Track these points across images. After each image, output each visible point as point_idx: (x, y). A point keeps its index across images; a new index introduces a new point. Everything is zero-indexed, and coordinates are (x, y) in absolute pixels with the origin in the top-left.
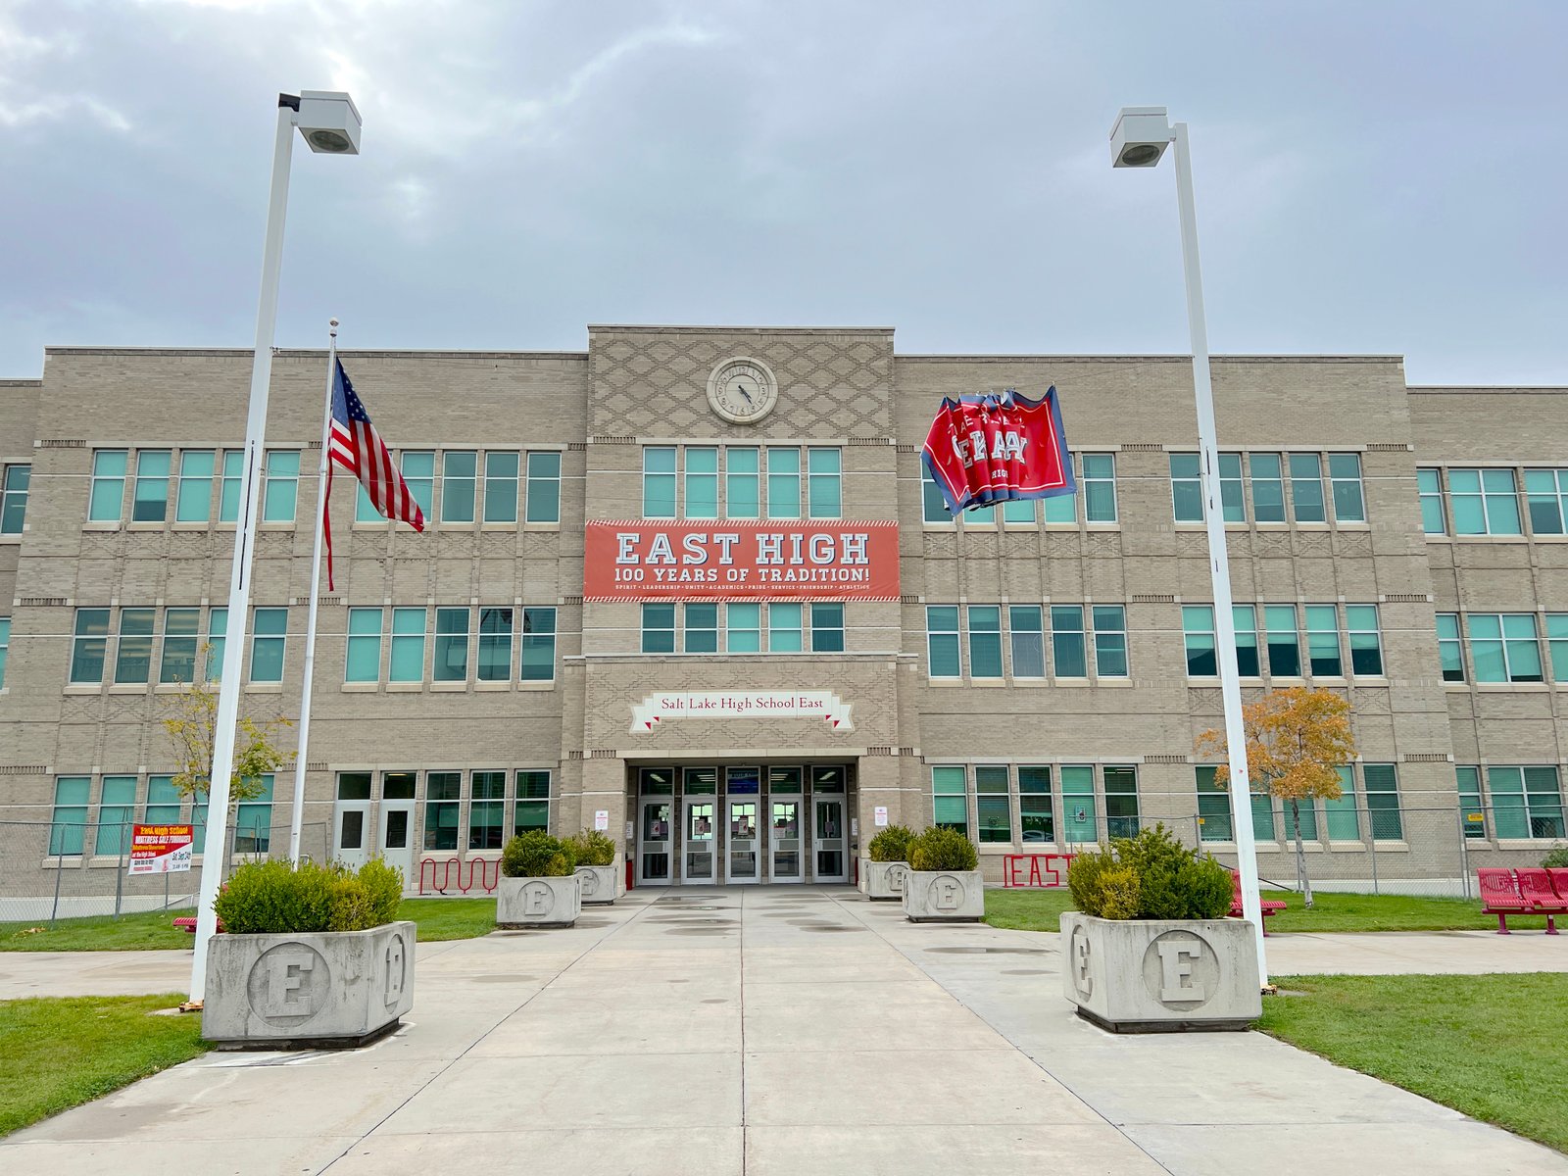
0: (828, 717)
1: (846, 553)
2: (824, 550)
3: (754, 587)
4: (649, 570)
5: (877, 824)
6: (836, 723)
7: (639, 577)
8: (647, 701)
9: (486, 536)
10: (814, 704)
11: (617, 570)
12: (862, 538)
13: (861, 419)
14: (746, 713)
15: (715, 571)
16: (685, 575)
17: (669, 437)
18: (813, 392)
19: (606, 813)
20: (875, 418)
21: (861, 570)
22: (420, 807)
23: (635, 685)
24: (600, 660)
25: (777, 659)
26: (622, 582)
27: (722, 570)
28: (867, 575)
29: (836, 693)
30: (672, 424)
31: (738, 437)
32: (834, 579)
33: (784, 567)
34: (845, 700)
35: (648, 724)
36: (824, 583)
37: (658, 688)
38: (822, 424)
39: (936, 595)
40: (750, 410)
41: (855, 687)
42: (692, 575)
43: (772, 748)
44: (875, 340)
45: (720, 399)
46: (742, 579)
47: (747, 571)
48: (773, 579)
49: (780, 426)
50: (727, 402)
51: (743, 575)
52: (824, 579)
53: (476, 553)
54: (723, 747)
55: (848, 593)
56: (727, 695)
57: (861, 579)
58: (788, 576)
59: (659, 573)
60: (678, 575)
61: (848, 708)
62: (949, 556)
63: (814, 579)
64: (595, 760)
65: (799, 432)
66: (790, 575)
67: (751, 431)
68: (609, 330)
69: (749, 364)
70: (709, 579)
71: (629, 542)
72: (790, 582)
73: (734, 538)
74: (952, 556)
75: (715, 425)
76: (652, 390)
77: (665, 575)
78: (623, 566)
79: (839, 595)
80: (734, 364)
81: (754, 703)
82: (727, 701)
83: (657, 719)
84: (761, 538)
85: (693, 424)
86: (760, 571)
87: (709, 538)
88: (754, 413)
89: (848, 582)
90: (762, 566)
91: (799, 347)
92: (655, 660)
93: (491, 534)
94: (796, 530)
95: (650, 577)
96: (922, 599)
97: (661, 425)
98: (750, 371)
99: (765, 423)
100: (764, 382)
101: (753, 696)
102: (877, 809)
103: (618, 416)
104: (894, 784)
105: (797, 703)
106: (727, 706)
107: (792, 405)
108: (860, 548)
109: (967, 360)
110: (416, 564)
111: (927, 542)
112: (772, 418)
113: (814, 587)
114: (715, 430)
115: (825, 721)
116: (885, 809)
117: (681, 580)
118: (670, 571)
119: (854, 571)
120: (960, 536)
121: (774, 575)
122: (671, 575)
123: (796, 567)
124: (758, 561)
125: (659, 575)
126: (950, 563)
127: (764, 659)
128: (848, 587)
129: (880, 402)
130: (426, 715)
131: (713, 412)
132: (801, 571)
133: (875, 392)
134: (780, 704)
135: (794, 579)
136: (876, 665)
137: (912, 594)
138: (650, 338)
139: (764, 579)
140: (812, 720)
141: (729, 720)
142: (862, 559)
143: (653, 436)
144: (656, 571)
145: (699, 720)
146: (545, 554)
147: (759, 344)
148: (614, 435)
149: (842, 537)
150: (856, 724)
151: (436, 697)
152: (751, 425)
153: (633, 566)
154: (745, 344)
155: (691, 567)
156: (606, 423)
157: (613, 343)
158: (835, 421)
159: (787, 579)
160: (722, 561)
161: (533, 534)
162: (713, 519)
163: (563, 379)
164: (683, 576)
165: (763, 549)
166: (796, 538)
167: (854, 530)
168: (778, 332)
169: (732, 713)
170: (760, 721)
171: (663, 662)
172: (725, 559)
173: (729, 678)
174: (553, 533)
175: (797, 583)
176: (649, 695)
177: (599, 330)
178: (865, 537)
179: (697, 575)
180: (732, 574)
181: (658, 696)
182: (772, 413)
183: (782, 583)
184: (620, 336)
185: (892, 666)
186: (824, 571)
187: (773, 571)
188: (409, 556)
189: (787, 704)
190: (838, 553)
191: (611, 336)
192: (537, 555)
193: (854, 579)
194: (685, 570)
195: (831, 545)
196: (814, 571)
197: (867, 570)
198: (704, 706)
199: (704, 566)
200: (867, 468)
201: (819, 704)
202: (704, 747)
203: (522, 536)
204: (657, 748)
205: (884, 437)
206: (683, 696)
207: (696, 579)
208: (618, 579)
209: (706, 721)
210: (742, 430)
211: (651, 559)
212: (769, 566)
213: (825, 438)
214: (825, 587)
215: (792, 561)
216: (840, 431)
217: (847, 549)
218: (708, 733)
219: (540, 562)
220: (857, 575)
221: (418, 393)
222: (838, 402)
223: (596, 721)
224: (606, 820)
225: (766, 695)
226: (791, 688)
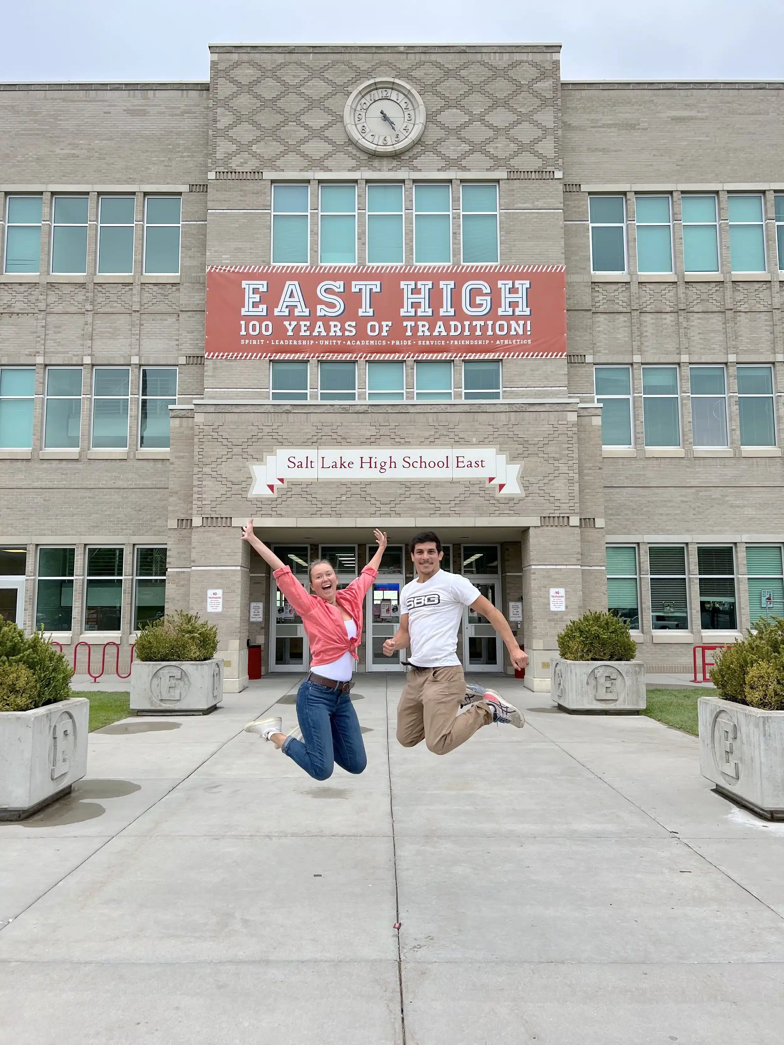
0: (491, 479)
1: (505, 302)
2: (478, 300)
3: (398, 343)
4: (278, 322)
5: (553, 608)
6: (501, 486)
7: (267, 330)
8: (269, 459)
9: (100, 289)
10: (473, 464)
11: (243, 323)
12: (523, 285)
13: (522, 148)
14: (390, 474)
15: (353, 324)
16: (319, 328)
17: (301, 170)
18: (467, 118)
19: (220, 592)
20: (539, 148)
21: (521, 323)
22: (30, 584)
23: (254, 440)
24: (212, 409)
25: (428, 409)
26: (248, 336)
27: (362, 322)
28: (529, 329)
29: (501, 451)
30: (304, 156)
31: (380, 170)
32: (490, 333)
33: (432, 320)
34: (513, 459)
35: (271, 487)
36: (478, 338)
37: (282, 443)
38: (477, 155)
39: (606, 354)
40: (394, 139)
41: (525, 443)
42: (327, 329)
43: (421, 516)
44: (538, 58)
45: (360, 127)
46: (384, 334)
47: (390, 324)
48: (420, 334)
49: (429, 159)
50: (367, 130)
51: (385, 329)
52: (478, 333)
53: (89, 307)
54: (362, 516)
55: (507, 349)
56: (366, 452)
57: (521, 332)
58: (437, 329)
59: (290, 326)
60: (311, 328)
61: (515, 469)
62: (621, 309)
63: (467, 333)
64: (207, 528)
65: (450, 164)
66: (440, 329)
67: (395, 163)
68: (233, 50)
69: (393, 86)
70: (347, 333)
71: (255, 291)
72: (440, 337)
73: (376, 286)
74: (625, 310)
75: (354, 157)
76: (281, 118)
77: (297, 329)
78: (248, 318)
79: (496, 352)
80: (375, 87)
81: (400, 463)
82: (366, 459)
83: (282, 480)
84: (406, 286)
85: (329, 156)
86: (405, 324)
87: (347, 286)
88: (398, 142)
89: (507, 336)
90: (408, 318)
91: (450, 67)
92: (278, 409)
93: (104, 286)
94: (447, 276)
95: (279, 331)
96: (589, 359)
97: (292, 158)
98: (394, 95)
99: (410, 154)
100: (410, 107)
101: (398, 454)
102: (553, 591)
103: (243, 148)
104: (574, 561)
105: (453, 462)
106: (366, 466)
107: (442, 134)
108: (521, 297)
109: (641, 87)
110: (23, 319)
111: (597, 294)
112: (419, 149)
113: (467, 342)
114: (353, 163)
115: (487, 485)
116: (562, 591)
117: (314, 334)
118: (302, 323)
119: (513, 323)
120: (634, 287)
121: (421, 329)
122: (303, 328)
123: (446, 320)
124: (403, 313)
125: (290, 328)
126: (622, 318)
127: (412, 410)
128: (506, 342)
129: (545, 130)
130: (36, 484)
131: (351, 142)
132: (452, 323)
133: (538, 117)
134: (432, 465)
135: (444, 333)
136: (553, 416)
137: (578, 352)
138: (280, 58)
139: (409, 333)
140: (471, 483)
141: (369, 483)
142: (523, 310)
143: (283, 170)
144: (286, 323)
145: (332, 483)
146: (162, 308)
147: (405, 63)
148: (239, 169)
149: (500, 284)
150: (526, 488)
151: (46, 465)
152: (395, 156)
153: (260, 319)
154: (388, 64)
155: (326, 320)
156: (229, 156)
157: (237, 64)
158: (492, 151)
159: (436, 333)
160: (361, 313)
161: (151, 286)
162: (352, 265)
163: (183, 113)
164: (317, 329)
165: (408, 298)
166: (447, 286)
167: (514, 276)
168: (426, 50)
169: (372, 474)
170: (407, 485)
171: (288, 412)
172: (365, 310)
173: (369, 432)
174: (173, 284)
175: (448, 338)
176: (272, 452)
177: (221, 50)
178: (527, 283)
179: (333, 329)
180: (373, 329)
181: (283, 454)
182: (418, 142)
183: (431, 337)
184: (245, 57)
185: (573, 417)
186: (479, 323)
187: (420, 323)
188: (16, 310)
189: (441, 464)
190: (496, 302)
191: (235, 57)
192: (154, 309)
193: (513, 333)
194: (320, 323)
195: (487, 294)
196: (467, 323)
197: (529, 322)
198: (338, 465)
199: (342, 318)
200: (529, 206)
201: (480, 464)
202: (340, 515)
203: (138, 288)
204: (281, 515)
205: (549, 169)
206: (312, 453)
207: (332, 334)
208: (243, 333)
209: (342, 484)
210: (385, 162)
211: (281, 310)
212: (416, 318)
213: (481, 170)
214: (480, 342)
215: (442, 312)
216: (497, 163)
217: (506, 298)
218: (344, 498)
219: (159, 317)
220: (517, 328)
221: (24, 130)
222: (496, 129)
223: (208, 483)
224: (221, 600)
225: (414, 454)
226: (443, 445)
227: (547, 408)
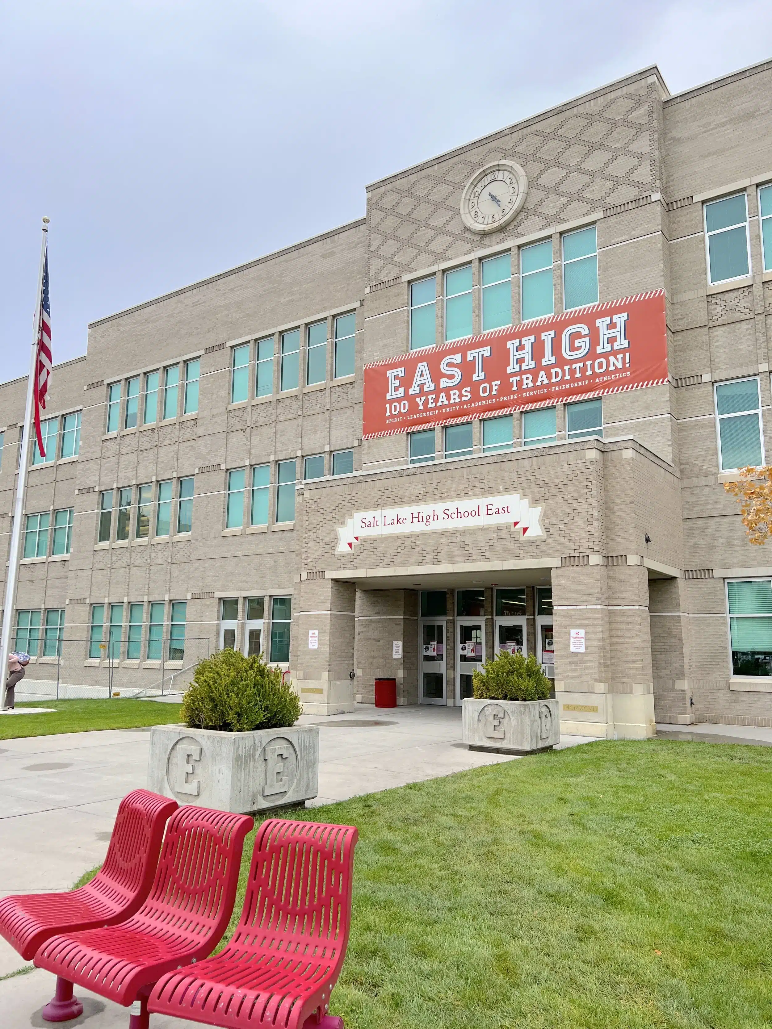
0: (516, 524)
1: (603, 340)
2: (577, 343)
3: (505, 399)
4: (411, 399)
5: (573, 649)
6: (525, 530)
7: (404, 408)
8: (349, 521)
9: (306, 397)
10: (501, 511)
11: (387, 406)
12: (621, 319)
13: (617, 182)
14: (435, 526)
15: (469, 389)
16: (443, 399)
17: (429, 266)
18: (564, 172)
19: (316, 632)
20: (635, 177)
21: (620, 356)
22: (265, 626)
23: (339, 508)
24: (314, 486)
25: (463, 464)
26: (392, 416)
27: (475, 386)
28: (628, 361)
29: (524, 495)
30: (431, 253)
31: (490, 246)
32: (589, 373)
33: (535, 373)
34: (535, 502)
35: (350, 545)
36: (578, 380)
37: (357, 507)
38: (575, 204)
39: (726, 369)
40: (501, 214)
41: (545, 486)
42: (448, 398)
43: (458, 562)
44: (632, 88)
45: (473, 214)
46: (494, 392)
47: (498, 382)
48: (525, 386)
49: (534, 221)
50: (479, 213)
51: (495, 388)
52: (578, 375)
53: (300, 413)
54: (412, 565)
55: (606, 386)
56: (416, 509)
57: (619, 366)
58: (540, 379)
59: (420, 401)
60: (436, 400)
61: (537, 511)
62: (743, 317)
63: (567, 377)
64: (311, 581)
65: (550, 220)
66: (542, 378)
67: (502, 235)
68: (382, 184)
69: (499, 168)
70: (464, 399)
71: (396, 377)
72: (543, 386)
73: (486, 351)
74: (748, 317)
75: (468, 241)
76: (414, 227)
77: (426, 403)
78: (391, 401)
79: (596, 390)
80: (485, 174)
81: (441, 515)
82: (416, 515)
83: (357, 538)
84: (512, 345)
85: (450, 246)
86: (511, 380)
87: (464, 357)
88: (504, 215)
89: (607, 372)
90: (514, 374)
91: (549, 131)
92: (356, 480)
93: (309, 395)
94: (546, 327)
95: (413, 407)
96: (706, 378)
97: (423, 257)
98: (500, 175)
99: (515, 223)
100: (514, 181)
101: (440, 507)
102: (573, 632)
103: (388, 260)
104: (593, 600)
105: (483, 511)
106: (415, 520)
107: (542, 194)
108: (619, 332)
110: (264, 429)
111: (713, 307)
112: (522, 215)
113: (568, 386)
114: (469, 246)
115: (513, 529)
116: (582, 632)
117: (438, 404)
118: (429, 397)
119: (612, 359)
120: (758, 290)
121: (525, 382)
122: (430, 401)
123: (547, 369)
124: (509, 370)
125: (420, 403)
126: (744, 326)
127: (450, 467)
128: (605, 379)
129: (640, 157)
130: (270, 551)
131: (467, 229)
132: (553, 371)
133: (634, 147)
134: (466, 514)
135: (546, 382)
136: (571, 456)
137: (693, 373)
138: (413, 178)
139: (515, 388)
140: (499, 529)
141: (417, 536)
142: (622, 343)
143: (416, 270)
144: (418, 399)
145: (392, 537)
146: (344, 404)
147: (507, 143)
148: (386, 279)
149: (598, 323)
150: (547, 529)
151: (275, 536)
152: (502, 229)
153: (399, 400)
154: (496, 150)
155: (447, 390)
156: (379, 270)
157: (384, 195)
158: (588, 195)
159: (539, 383)
160: (475, 378)
161: (337, 388)
162: (467, 337)
163: (356, 245)
164: (441, 400)
165: (514, 355)
166: (547, 337)
167: (610, 312)
168: (527, 124)
169: (419, 527)
170: (446, 534)
171: (361, 482)
172: (478, 375)
173: (417, 490)
174: (351, 383)
175: (550, 385)
176: (351, 516)
177: (373, 188)
178: (625, 316)
179: (453, 397)
180: (484, 389)
181: (358, 515)
182: (522, 209)
183: (535, 388)
184: (389, 187)
185: (593, 454)
186: (577, 366)
187: (524, 377)
188: (260, 424)
189: (473, 513)
190: (594, 342)
191: (383, 189)
192: (340, 405)
193: (612, 368)
194: (443, 394)
195: (585, 336)
196: (567, 368)
197: (627, 354)
198: (396, 522)
199: (459, 387)
200: (626, 237)
201: (506, 510)
202: (396, 565)
203: (329, 391)
204: (356, 568)
205: (646, 194)
206: (378, 514)
207: (452, 401)
208: (388, 414)
209: (398, 537)
210: (494, 238)
211: (414, 390)
212: (521, 373)
213: (578, 217)
214: (580, 384)
215: (544, 362)
216: (593, 204)
217: (604, 334)
218: (399, 550)
219: (342, 411)
220: (616, 362)
221: (264, 291)
222: (592, 174)
223: (311, 545)
224: (317, 639)
225: (451, 506)
226: (477, 495)
227: (566, 449)
